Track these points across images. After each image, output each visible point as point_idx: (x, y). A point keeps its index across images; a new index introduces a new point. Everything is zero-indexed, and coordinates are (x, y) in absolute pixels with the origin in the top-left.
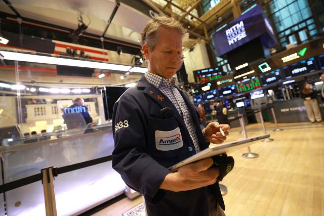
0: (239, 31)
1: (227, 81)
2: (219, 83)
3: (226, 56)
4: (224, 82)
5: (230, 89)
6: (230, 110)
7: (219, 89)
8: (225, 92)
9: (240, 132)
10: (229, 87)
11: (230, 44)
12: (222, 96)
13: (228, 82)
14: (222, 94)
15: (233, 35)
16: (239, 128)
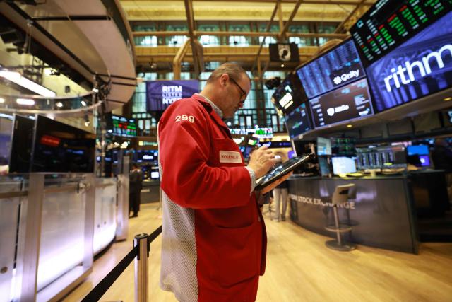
0: (176, 95)
1: (151, 144)
2: (141, 143)
3: (155, 114)
4: (147, 143)
5: (152, 154)
6: (146, 180)
7: (140, 151)
8: (146, 157)
9: (158, 209)
10: (152, 152)
11: (164, 103)
12: (140, 161)
13: (152, 146)
14: (141, 158)
15: (170, 95)
16: (157, 204)
